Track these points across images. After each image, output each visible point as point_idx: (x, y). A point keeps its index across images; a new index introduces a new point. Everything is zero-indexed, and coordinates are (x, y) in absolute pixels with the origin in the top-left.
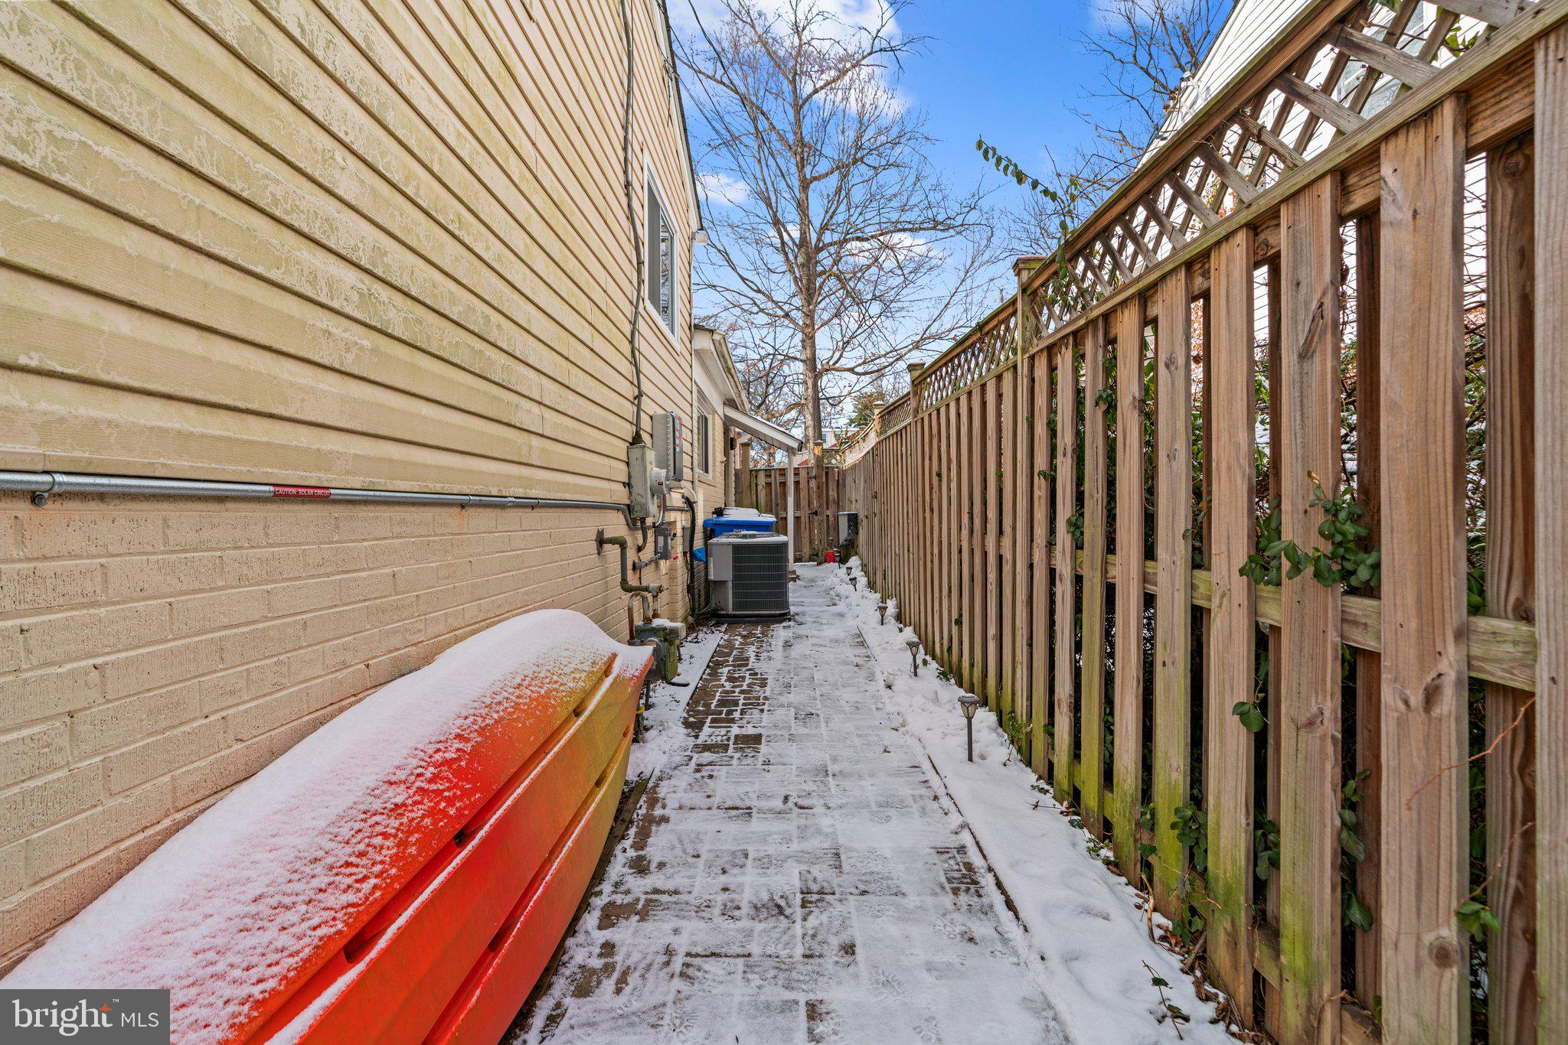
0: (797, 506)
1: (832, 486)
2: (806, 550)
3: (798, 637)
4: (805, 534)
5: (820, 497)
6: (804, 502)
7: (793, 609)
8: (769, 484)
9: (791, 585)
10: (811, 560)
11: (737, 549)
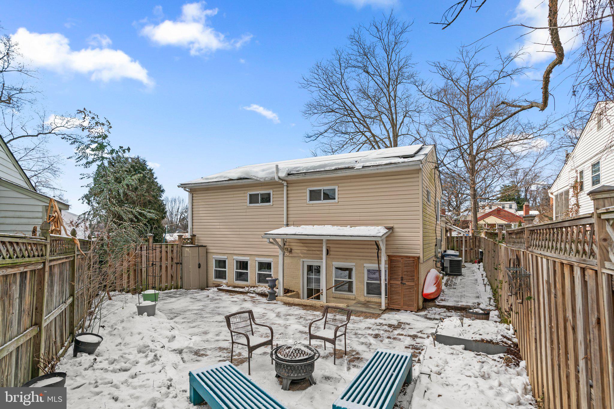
0: (466, 246)
1: (477, 242)
2: (469, 260)
3: (463, 279)
4: (468, 255)
5: (473, 245)
6: (468, 246)
7: (463, 274)
8: (457, 241)
9: (463, 269)
10: (470, 262)
11: (450, 260)
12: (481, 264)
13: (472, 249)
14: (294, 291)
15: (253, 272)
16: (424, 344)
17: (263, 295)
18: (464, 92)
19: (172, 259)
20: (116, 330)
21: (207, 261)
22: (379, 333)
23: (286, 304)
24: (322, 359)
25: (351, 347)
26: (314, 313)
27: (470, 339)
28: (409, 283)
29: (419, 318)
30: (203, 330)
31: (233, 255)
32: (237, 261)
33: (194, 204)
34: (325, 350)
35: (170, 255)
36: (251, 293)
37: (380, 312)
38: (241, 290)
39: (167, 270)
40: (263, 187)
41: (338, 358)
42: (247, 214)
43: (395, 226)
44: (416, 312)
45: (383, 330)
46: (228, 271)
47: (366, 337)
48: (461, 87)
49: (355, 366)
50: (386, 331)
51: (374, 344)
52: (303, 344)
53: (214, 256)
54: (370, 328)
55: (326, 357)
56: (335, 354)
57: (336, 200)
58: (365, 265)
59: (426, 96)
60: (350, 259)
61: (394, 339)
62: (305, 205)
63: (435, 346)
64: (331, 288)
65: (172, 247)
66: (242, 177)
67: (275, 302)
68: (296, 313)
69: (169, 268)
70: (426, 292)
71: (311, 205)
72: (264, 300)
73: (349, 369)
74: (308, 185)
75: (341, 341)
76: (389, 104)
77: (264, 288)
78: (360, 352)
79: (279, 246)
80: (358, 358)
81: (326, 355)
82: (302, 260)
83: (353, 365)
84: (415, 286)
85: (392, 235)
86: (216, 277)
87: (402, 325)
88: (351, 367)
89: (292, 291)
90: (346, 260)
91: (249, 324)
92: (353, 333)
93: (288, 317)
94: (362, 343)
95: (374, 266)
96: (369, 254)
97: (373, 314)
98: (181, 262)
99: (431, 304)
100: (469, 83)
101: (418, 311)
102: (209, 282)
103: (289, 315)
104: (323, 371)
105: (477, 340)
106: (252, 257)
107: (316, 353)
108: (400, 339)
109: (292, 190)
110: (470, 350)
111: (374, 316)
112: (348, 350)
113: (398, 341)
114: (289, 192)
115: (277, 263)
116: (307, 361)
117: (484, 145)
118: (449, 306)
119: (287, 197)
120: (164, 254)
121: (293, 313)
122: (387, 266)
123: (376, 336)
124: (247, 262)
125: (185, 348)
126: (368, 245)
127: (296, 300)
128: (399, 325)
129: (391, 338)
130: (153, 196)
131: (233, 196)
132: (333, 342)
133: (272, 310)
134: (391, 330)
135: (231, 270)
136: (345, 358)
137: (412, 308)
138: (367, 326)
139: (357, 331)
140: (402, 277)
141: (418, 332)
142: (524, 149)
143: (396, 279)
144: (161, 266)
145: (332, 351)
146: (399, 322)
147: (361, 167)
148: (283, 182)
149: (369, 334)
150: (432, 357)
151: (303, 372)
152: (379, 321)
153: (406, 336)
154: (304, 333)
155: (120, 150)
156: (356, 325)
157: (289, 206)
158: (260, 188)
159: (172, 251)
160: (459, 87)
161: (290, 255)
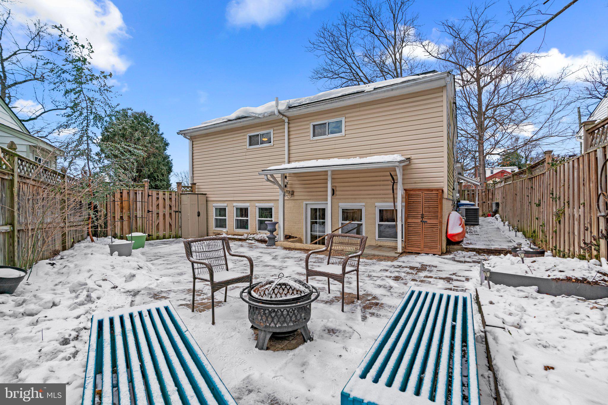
2: (481, 213)
4: (481, 209)
5: (486, 198)
6: (480, 199)
7: (480, 223)
8: (468, 194)
11: (466, 209)
12: (497, 215)
13: (484, 202)
14: (296, 238)
15: (253, 219)
16: (466, 288)
17: (262, 241)
18: (472, 49)
19: (170, 207)
20: (66, 268)
21: (207, 210)
22: (400, 275)
23: (285, 248)
24: (324, 305)
25: (365, 291)
26: (317, 256)
27: (545, 277)
28: (432, 220)
29: (446, 261)
30: (179, 271)
31: (232, 202)
32: (237, 208)
33: (194, 152)
34: (329, 293)
35: (168, 202)
36: (250, 239)
37: (397, 255)
38: (240, 237)
39: (164, 219)
40: (263, 127)
41: (348, 304)
42: (247, 157)
43: (413, 157)
44: (439, 255)
45: (404, 272)
46: (228, 219)
47: (383, 279)
48: (469, 45)
49: (372, 314)
50: (408, 273)
51: (396, 288)
52: (294, 278)
53: (214, 205)
54: (387, 270)
55: (330, 302)
56: (343, 298)
57: (343, 133)
58: (377, 204)
59: (432, 56)
60: (359, 198)
61: (422, 281)
62: (308, 142)
63: (490, 288)
64: (337, 230)
65: (170, 195)
66: (240, 116)
67: (274, 247)
68: (296, 256)
69: (167, 216)
70: (450, 232)
71: (315, 142)
72: (264, 245)
73: (364, 318)
74: (311, 120)
75: (350, 283)
76: (395, 64)
77: (265, 235)
78: (378, 296)
79: (279, 186)
80: (377, 304)
81: (330, 299)
82: (305, 202)
83: (370, 313)
84: (439, 225)
85: (409, 167)
86: (217, 226)
87: (428, 267)
88: (368, 316)
89: (293, 237)
90: (355, 200)
91: (223, 255)
92: (365, 275)
93: (286, 259)
94: (380, 286)
95: (388, 205)
96: (382, 192)
97: (388, 257)
98: (180, 210)
99: (456, 247)
100: (478, 40)
101: (442, 254)
102: (209, 231)
103: (288, 258)
104: (325, 321)
105: (559, 279)
106: (253, 203)
107: (313, 292)
108: (430, 282)
109: (294, 127)
110: (547, 294)
111: (389, 259)
112: (361, 293)
113: (427, 284)
114: (291, 129)
115: (277, 208)
116: (297, 302)
117: (495, 101)
118: (480, 249)
119: (289, 135)
120: (161, 201)
121: (292, 256)
122: (404, 204)
123: (397, 279)
124: (247, 208)
125: (143, 289)
126: (380, 181)
127: (298, 245)
128: (423, 268)
129: (417, 281)
130: (157, 148)
131: (232, 140)
132: (340, 279)
133: (269, 253)
134: (415, 272)
135: (231, 218)
136: (358, 304)
137: (435, 251)
138: (382, 268)
139: (370, 274)
140: (422, 215)
141: (451, 275)
142: (539, 102)
143: (415, 217)
144: (158, 214)
145: (339, 294)
146: (422, 265)
147: (372, 89)
148: (284, 118)
149: (387, 277)
150: (494, 302)
151: (291, 320)
152: (396, 263)
153: (436, 278)
154: (303, 275)
155: (101, 76)
156: (368, 267)
157: (291, 144)
158: (260, 128)
159: (170, 199)
160: (467, 45)
161: (292, 198)
